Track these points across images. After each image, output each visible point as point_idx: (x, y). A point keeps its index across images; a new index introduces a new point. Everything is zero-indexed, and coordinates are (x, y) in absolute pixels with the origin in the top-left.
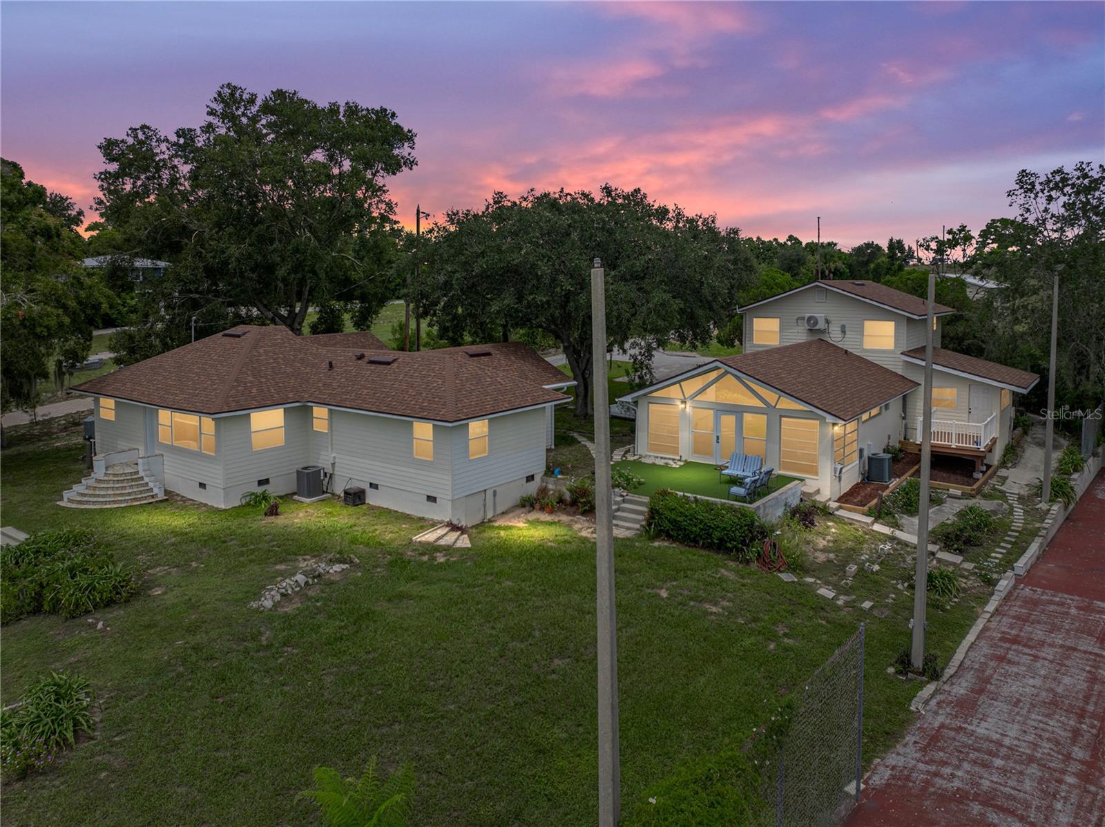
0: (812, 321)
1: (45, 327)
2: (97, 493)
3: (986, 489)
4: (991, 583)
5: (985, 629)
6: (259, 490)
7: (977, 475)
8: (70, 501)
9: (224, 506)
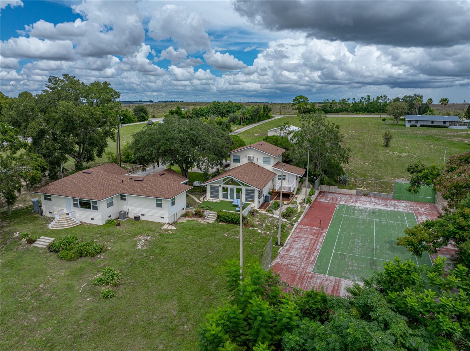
0: (249, 157)
2: (60, 224)
3: (292, 201)
4: (293, 225)
5: (292, 235)
6: (109, 219)
7: (290, 198)
8: (52, 227)
9: (102, 224)
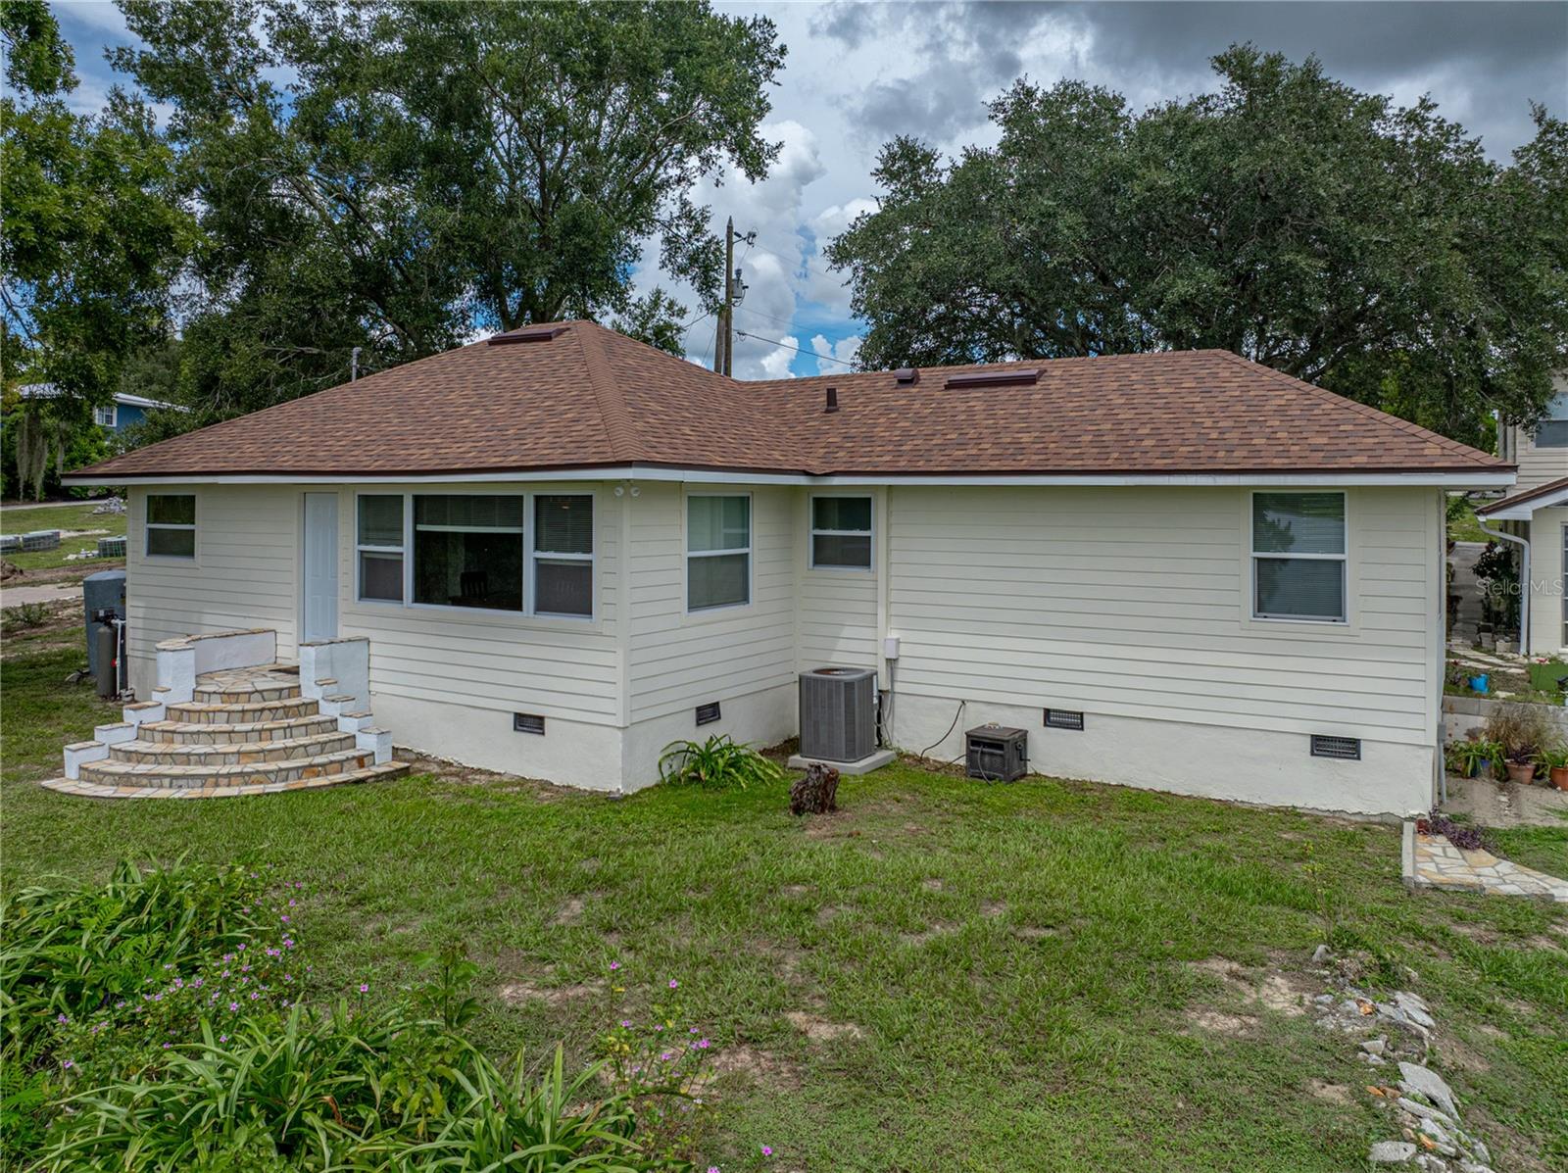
1: (29, 218)
2: (179, 748)
6: (700, 737)
8: (87, 774)
9: (616, 786)
